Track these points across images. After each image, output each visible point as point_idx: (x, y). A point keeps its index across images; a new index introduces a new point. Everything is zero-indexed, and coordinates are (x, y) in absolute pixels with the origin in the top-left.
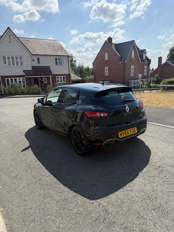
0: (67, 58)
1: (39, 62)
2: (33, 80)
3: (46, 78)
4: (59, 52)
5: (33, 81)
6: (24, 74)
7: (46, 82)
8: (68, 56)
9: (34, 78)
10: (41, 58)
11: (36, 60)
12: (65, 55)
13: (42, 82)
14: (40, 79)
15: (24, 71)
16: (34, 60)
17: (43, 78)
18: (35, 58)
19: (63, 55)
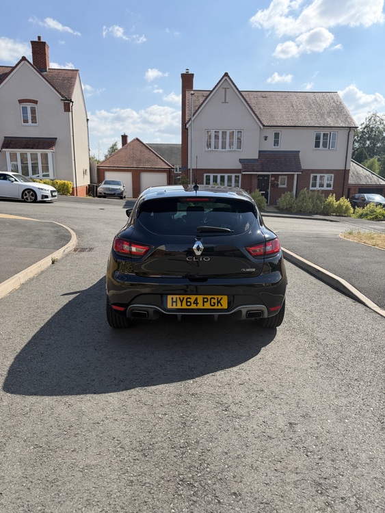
0: (345, 132)
1: (276, 143)
2: (256, 180)
3: (286, 177)
4: (328, 120)
5: (255, 182)
6: (239, 166)
7: (285, 186)
8: (350, 127)
9: (259, 176)
10: (284, 134)
11: (271, 139)
12: (341, 125)
13: (275, 186)
14: (273, 179)
15: (241, 161)
16: (266, 138)
17: (280, 177)
18: (271, 134)
19: (337, 125)
